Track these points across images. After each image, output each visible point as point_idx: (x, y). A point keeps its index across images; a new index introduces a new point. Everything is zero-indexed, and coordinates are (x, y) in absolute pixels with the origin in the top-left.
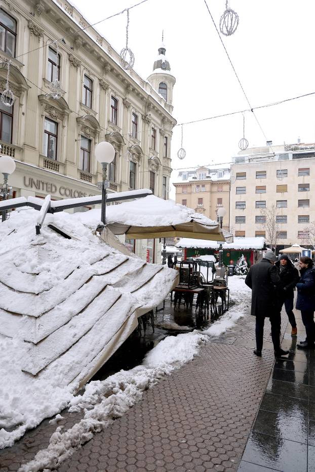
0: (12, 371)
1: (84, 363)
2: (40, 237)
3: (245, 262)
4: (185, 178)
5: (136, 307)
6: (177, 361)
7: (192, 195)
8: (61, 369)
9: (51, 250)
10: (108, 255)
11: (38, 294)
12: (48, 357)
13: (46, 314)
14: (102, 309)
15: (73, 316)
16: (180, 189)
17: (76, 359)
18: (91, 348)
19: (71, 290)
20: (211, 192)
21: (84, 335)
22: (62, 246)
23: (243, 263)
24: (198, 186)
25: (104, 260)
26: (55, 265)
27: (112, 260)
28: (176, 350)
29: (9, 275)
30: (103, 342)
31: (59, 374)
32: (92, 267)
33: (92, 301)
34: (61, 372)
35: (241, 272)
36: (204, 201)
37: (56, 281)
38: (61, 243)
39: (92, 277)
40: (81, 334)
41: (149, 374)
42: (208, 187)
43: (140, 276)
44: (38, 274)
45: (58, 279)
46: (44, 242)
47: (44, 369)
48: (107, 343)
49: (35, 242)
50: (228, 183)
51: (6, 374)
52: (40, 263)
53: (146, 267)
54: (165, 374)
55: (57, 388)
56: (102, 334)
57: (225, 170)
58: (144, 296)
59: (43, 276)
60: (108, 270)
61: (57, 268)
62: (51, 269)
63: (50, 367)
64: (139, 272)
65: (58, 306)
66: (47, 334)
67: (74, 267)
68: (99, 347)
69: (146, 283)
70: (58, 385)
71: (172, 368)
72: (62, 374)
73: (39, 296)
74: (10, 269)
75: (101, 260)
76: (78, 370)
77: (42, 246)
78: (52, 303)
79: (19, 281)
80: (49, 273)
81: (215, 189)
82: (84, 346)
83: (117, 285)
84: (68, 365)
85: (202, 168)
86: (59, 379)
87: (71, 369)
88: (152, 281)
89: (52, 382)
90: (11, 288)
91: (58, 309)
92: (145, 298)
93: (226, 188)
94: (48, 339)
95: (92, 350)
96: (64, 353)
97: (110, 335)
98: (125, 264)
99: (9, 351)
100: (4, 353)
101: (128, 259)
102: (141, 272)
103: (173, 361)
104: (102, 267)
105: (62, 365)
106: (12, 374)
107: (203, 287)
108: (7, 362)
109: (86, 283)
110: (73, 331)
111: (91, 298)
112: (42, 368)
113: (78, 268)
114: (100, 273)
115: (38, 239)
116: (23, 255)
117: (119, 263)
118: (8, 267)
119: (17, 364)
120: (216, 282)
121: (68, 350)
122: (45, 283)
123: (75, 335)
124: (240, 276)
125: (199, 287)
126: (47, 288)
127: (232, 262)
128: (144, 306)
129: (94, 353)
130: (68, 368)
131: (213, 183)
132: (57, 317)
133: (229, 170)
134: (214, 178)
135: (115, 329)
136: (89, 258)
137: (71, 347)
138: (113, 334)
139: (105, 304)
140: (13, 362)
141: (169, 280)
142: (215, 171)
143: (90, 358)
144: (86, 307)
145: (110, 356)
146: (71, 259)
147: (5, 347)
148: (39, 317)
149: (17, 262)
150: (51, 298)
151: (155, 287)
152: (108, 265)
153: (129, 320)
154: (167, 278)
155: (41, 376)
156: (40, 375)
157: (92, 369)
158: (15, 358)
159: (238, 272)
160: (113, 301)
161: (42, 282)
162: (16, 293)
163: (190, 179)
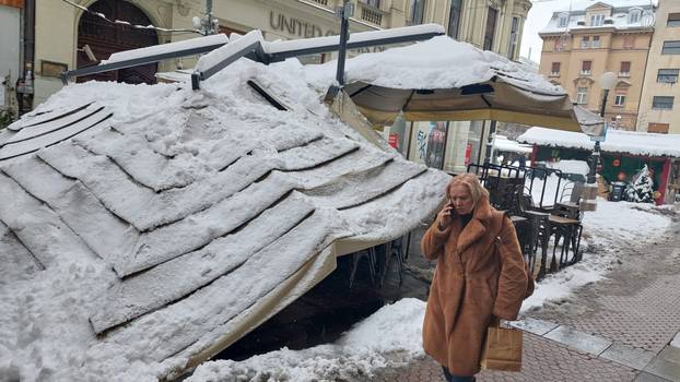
0: (73, 318)
1: (210, 324)
2: (198, 96)
3: (649, 180)
4: (563, 23)
5: (337, 236)
6: (402, 351)
7: (573, 53)
8: (157, 328)
9: (212, 120)
10: (320, 138)
11: (159, 192)
12: (138, 304)
13: (164, 228)
14: (271, 232)
15: (213, 236)
16: (551, 44)
17: (194, 315)
18: (231, 299)
19: (225, 191)
20: (611, 50)
21: (226, 274)
22: (236, 114)
23: (643, 181)
24: (586, 39)
25: (311, 146)
26: (211, 144)
27: (325, 147)
28: (406, 329)
29: (133, 154)
30: (257, 291)
31: (151, 338)
32: (278, 156)
33: (258, 215)
34: (156, 335)
35: (637, 196)
36: (594, 66)
37: (202, 173)
38: (234, 109)
39: (269, 172)
40: (219, 271)
41: (319, 370)
42: (605, 41)
43: (375, 181)
44: (172, 157)
45: (208, 170)
46: (203, 104)
47: (123, 325)
48: (262, 295)
49: (189, 103)
50: (649, 33)
51: (64, 321)
52: (184, 139)
53: (391, 166)
54: (360, 372)
55: (139, 362)
56: (260, 276)
57: (646, 8)
58: (367, 216)
59: (182, 163)
60: (312, 164)
61: (213, 151)
62: (201, 152)
63: (136, 324)
64: (372, 173)
65: (192, 217)
66: (152, 262)
67: (242, 151)
68: (246, 300)
69: (383, 195)
70: (142, 358)
71: (380, 363)
72: (157, 339)
73: (161, 195)
74: (138, 145)
75: (305, 144)
76: (193, 336)
77: (198, 112)
78: (181, 210)
79: (145, 166)
80: (195, 158)
81: (619, 43)
82: (219, 294)
83: (319, 191)
84: (176, 324)
85: (599, 5)
86: (146, 347)
87: (179, 332)
88: (396, 193)
89: (130, 350)
90: (131, 177)
91: (191, 221)
92: (367, 223)
93: (641, 42)
94: (151, 271)
95: (232, 304)
96: (175, 301)
97: (272, 280)
98: (350, 157)
99: (84, 282)
100: (77, 285)
101: (357, 149)
102: (377, 175)
103: (392, 348)
104: (300, 157)
105: (162, 322)
106: (73, 322)
107: (526, 215)
108: (74, 301)
109: (256, 181)
110: (206, 264)
111: (257, 211)
112: (118, 323)
113: (249, 153)
114: (289, 167)
115: (194, 98)
116: (162, 123)
117: (338, 153)
118: (135, 142)
119: (86, 308)
120: (559, 209)
121: (187, 296)
122: (179, 174)
123: (209, 271)
124: (634, 204)
125: (518, 213)
126: (181, 182)
127: (621, 176)
128: (360, 237)
129: (234, 309)
130: (174, 329)
131: (615, 34)
132: (182, 236)
133: (654, 7)
134: (621, 23)
135: (285, 271)
136: (280, 138)
137: (193, 292)
138: (279, 279)
139: (279, 224)
140: (83, 302)
141: (433, 195)
142: (625, 10)
143: (222, 317)
144: (245, 224)
145: (265, 320)
146: (241, 136)
147: (82, 275)
148: (147, 231)
149: (151, 134)
150: (182, 202)
151: (399, 204)
152: (315, 154)
153: (319, 258)
154: (430, 190)
155: (113, 337)
156: (110, 334)
157: (222, 337)
158: (87, 297)
159: (631, 195)
160: (295, 220)
161: (175, 171)
162: (135, 186)
163: (573, 26)
